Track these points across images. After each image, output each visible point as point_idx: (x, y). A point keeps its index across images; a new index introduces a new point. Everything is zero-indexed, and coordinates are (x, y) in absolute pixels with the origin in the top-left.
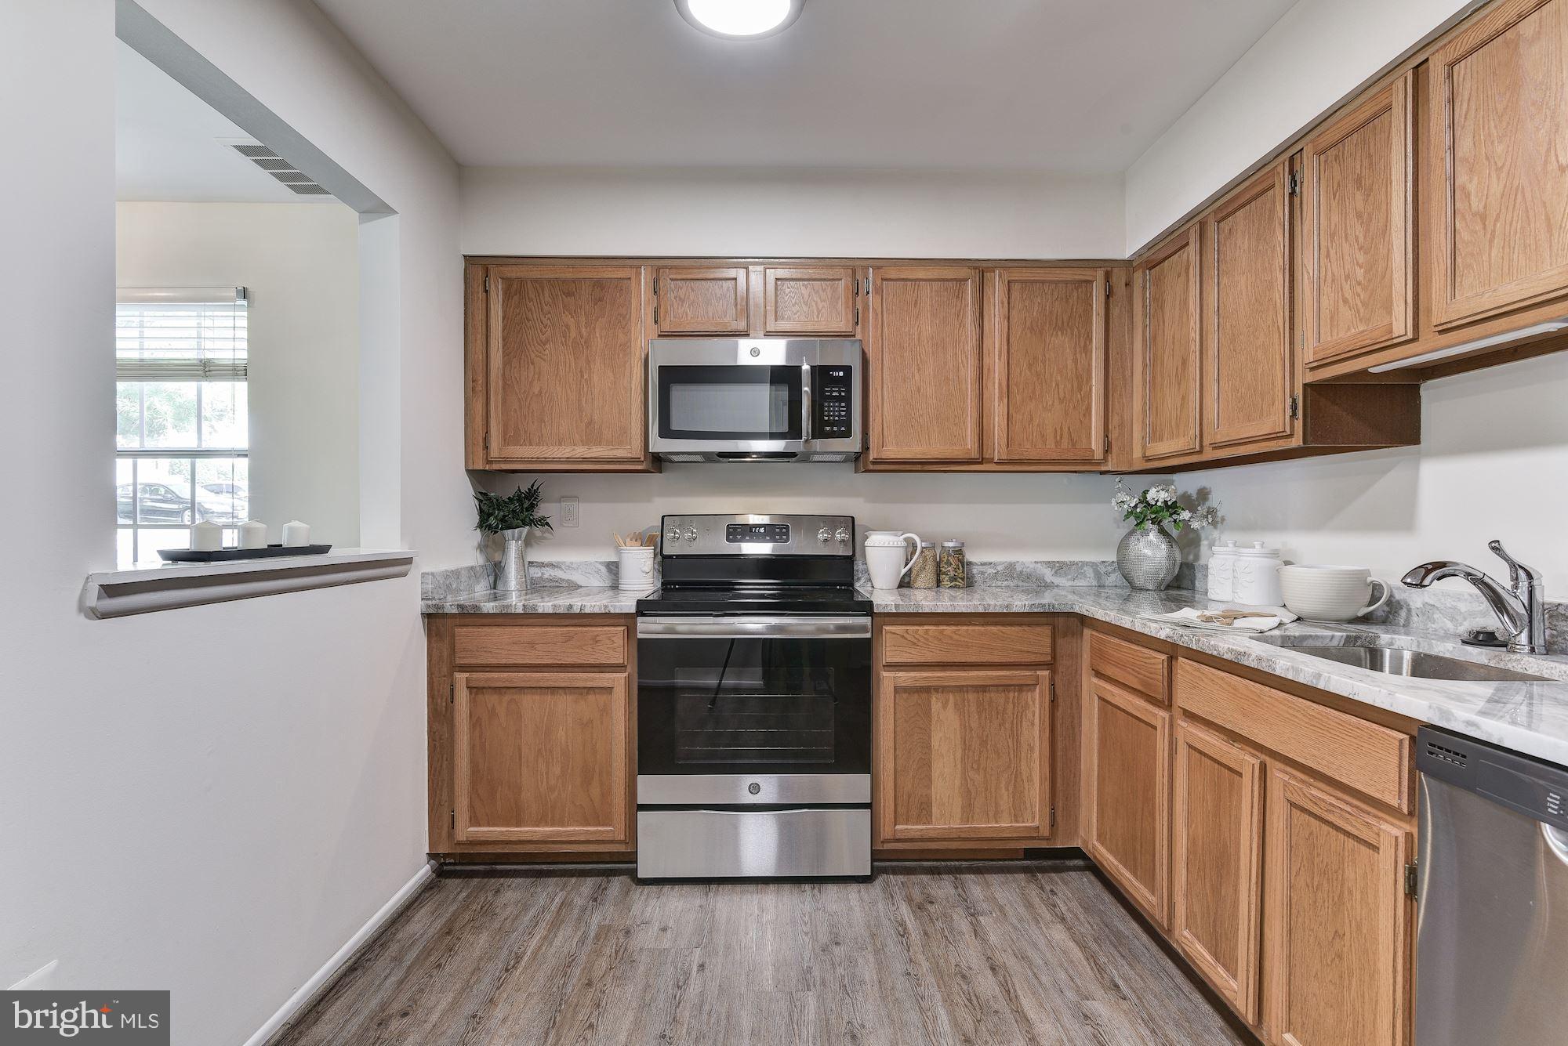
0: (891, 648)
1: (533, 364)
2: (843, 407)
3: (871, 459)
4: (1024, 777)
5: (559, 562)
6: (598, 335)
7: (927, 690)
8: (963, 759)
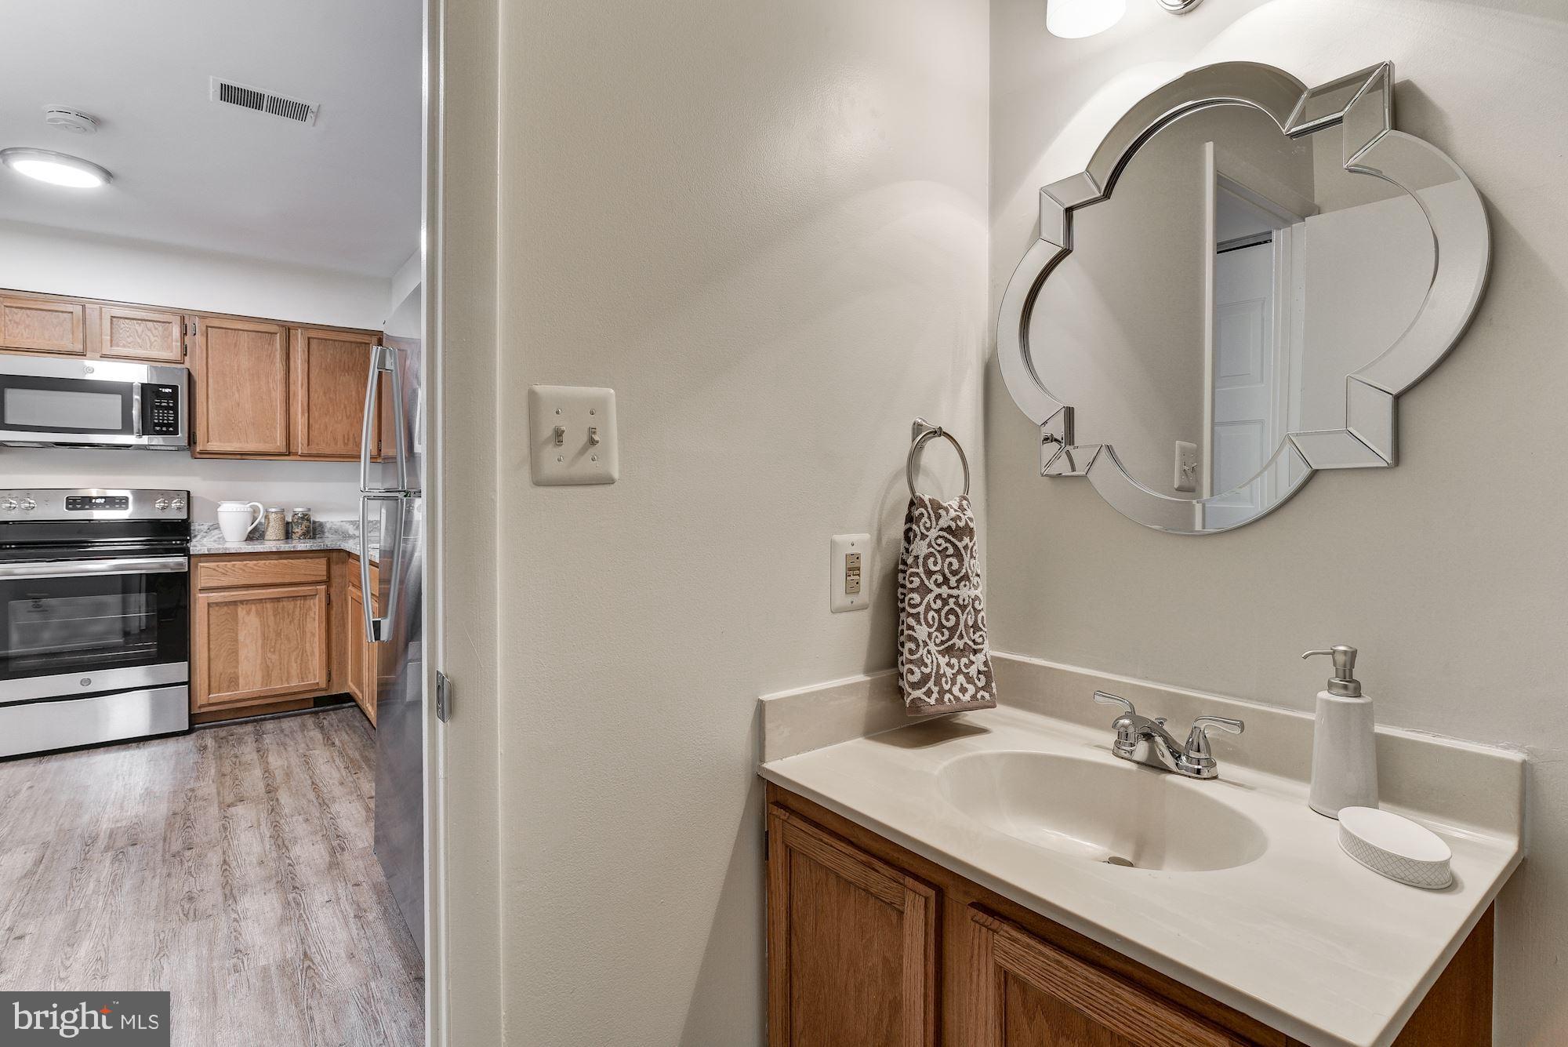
0: (204, 576)
2: (171, 414)
3: (198, 450)
4: (309, 654)
7: (235, 603)
8: (263, 646)
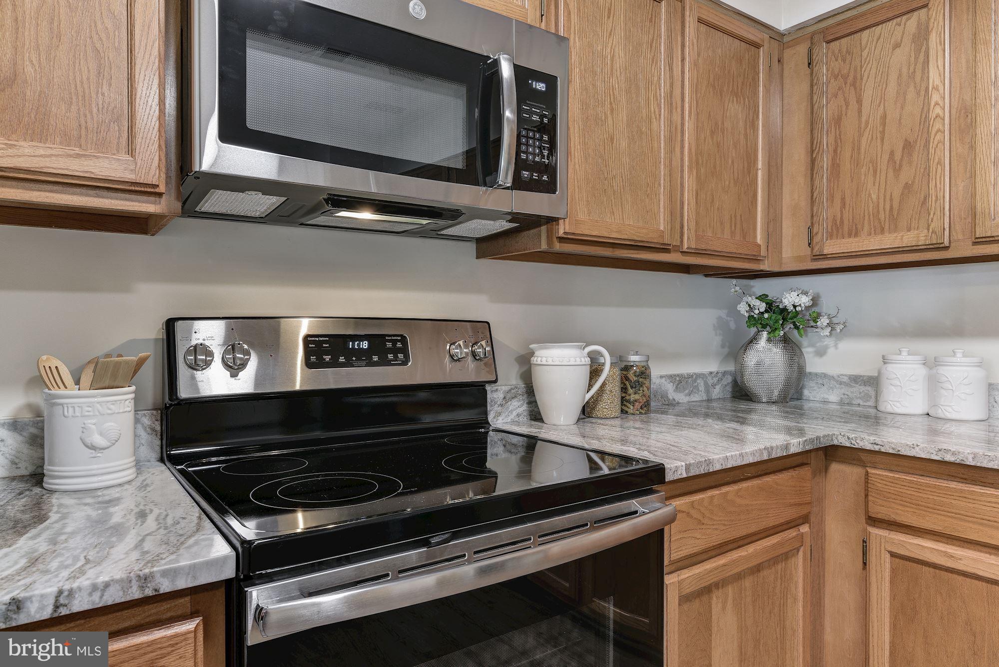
0: (679, 532)
2: (546, 142)
7: (707, 590)
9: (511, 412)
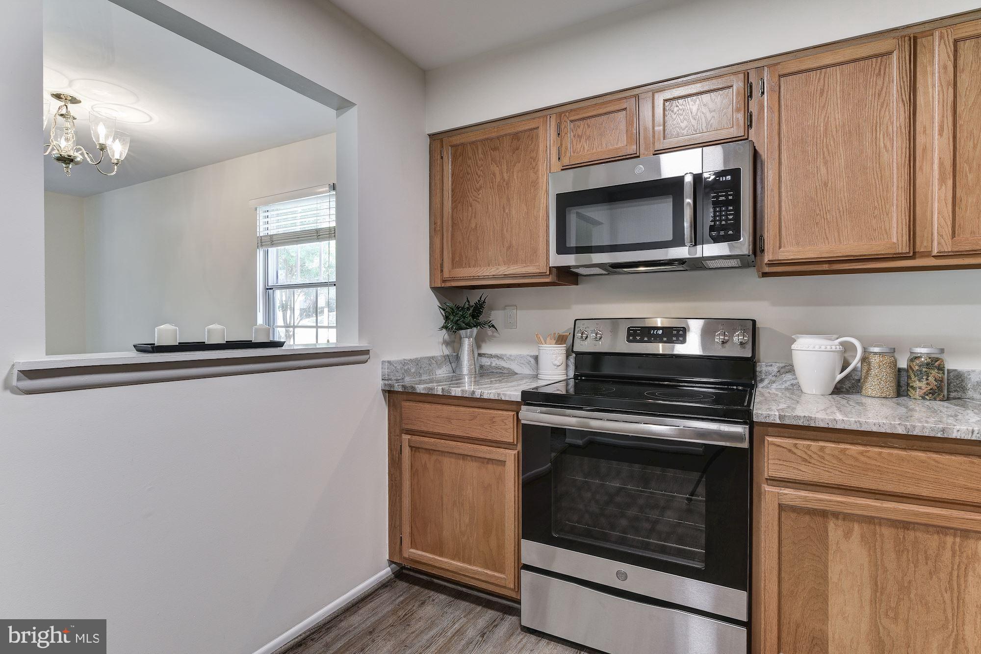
0: (775, 460)
1: (471, 206)
2: (731, 210)
3: (766, 261)
5: (502, 355)
6: (515, 177)
7: (824, 514)
8: (873, 602)
9: (786, 381)
